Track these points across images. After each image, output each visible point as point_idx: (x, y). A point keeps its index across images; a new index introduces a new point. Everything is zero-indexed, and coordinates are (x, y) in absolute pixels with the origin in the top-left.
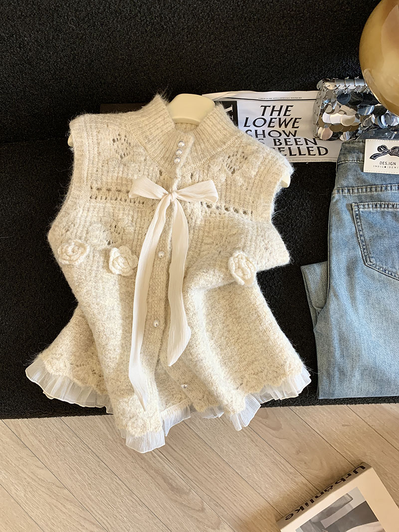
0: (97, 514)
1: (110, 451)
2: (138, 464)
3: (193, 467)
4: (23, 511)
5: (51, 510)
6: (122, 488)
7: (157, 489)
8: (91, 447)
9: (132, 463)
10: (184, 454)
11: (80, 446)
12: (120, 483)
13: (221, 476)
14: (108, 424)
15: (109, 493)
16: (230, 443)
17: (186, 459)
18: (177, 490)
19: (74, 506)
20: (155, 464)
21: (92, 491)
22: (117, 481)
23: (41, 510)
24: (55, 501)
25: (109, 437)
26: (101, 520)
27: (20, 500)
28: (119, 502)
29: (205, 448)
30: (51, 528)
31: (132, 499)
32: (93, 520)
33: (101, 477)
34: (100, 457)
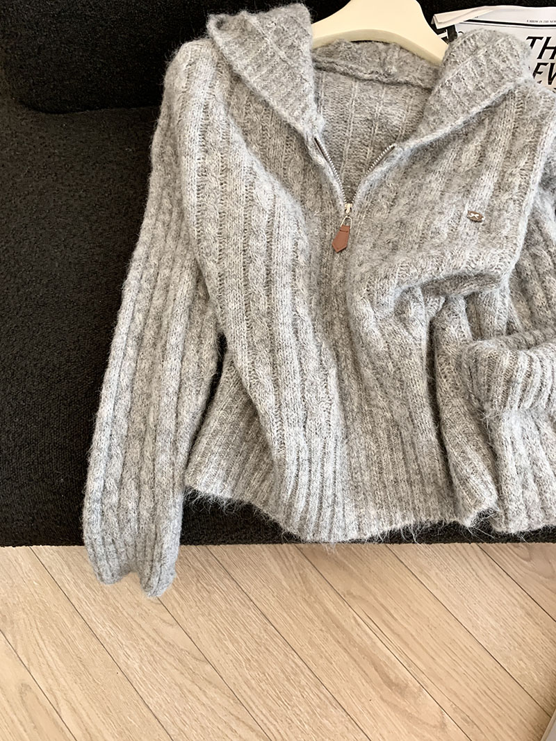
0: (259, 714)
1: (285, 607)
2: (332, 635)
4: (135, 693)
5: (181, 696)
6: (303, 674)
7: (363, 681)
8: (253, 598)
9: (322, 633)
10: (410, 624)
11: (236, 594)
12: (300, 663)
14: (284, 563)
15: (281, 680)
16: (490, 613)
17: (414, 634)
18: (397, 687)
19: (221, 695)
20: (361, 638)
21: (251, 672)
22: (295, 660)
23: (165, 695)
24: (190, 683)
25: (284, 583)
26: (265, 724)
27: (132, 674)
28: (297, 697)
30: (179, 729)
31: (319, 694)
32: (251, 722)
33: (267, 649)
34: (268, 617)
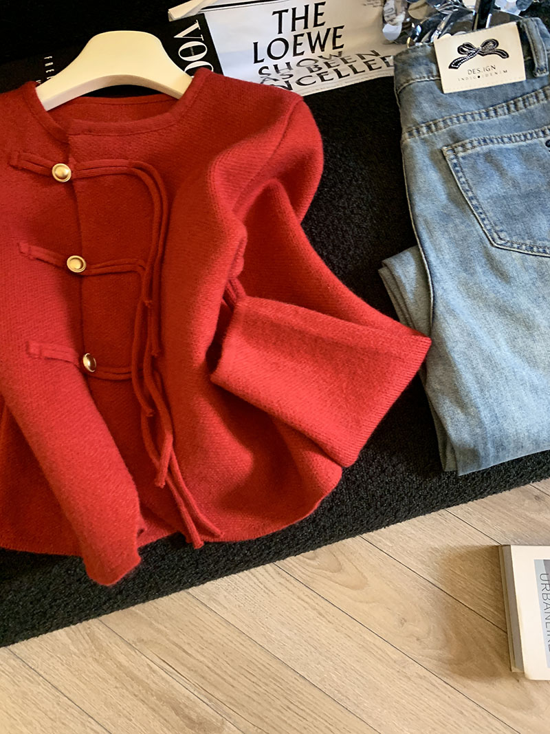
3: (223, 678)
13: (275, 687)
29: (239, 639)
